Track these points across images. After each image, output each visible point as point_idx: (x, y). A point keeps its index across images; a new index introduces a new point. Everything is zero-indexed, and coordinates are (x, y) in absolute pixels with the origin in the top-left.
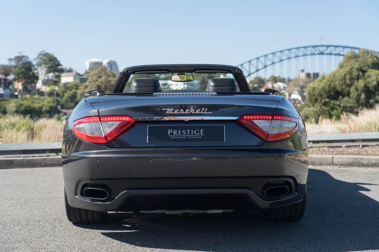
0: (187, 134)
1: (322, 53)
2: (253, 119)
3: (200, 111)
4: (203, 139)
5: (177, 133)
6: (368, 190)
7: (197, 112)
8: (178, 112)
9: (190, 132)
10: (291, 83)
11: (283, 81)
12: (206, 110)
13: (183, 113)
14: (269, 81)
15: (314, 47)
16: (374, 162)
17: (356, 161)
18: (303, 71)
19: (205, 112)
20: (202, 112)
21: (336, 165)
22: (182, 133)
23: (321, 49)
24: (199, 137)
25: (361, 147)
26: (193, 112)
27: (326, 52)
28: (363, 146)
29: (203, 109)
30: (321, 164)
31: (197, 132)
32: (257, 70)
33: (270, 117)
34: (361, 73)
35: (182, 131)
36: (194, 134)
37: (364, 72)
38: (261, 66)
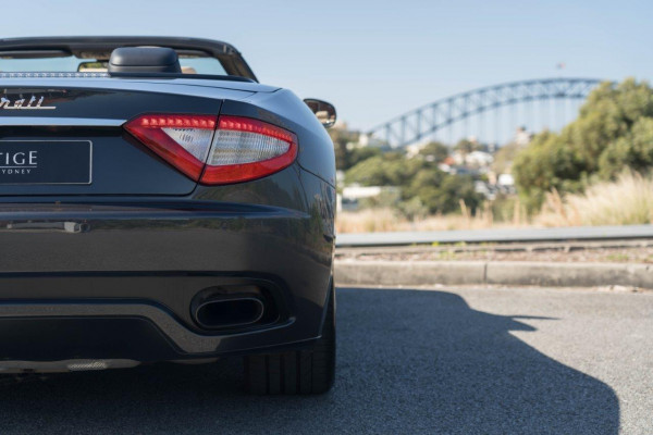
1: (561, 95)
2: (167, 126)
3: (25, 104)
4: (35, 176)
6: (531, 329)
7: (18, 106)
10: (501, 154)
11: (484, 149)
12: (41, 101)
14: (455, 149)
15: (546, 82)
16: (573, 275)
17: (534, 273)
18: (523, 129)
19: (38, 107)
20: (29, 107)
21: (491, 282)
23: (561, 87)
24: (26, 172)
25: (567, 250)
26: (6, 107)
27: (570, 92)
28: (572, 249)
29: (33, 99)
30: (460, 282)
31: (19, 159)
32: (434, 129)
33: (212, 123)
34: (624, 126)
37: (630, 123)
38: (440, 120)
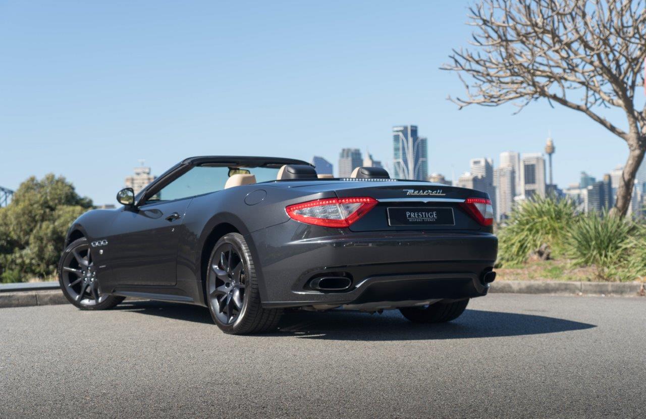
0: (423, 217)
5: (414, 215)
7: (434, 194)
8: (418, 193)
9: (425, 215)
12: (441, 192)
13: (422, 194)
20: (437, 194)
22: (418, 216)
24: (434, 220)
26: (430, 194)
29: (439, 191)
31: (431, 215)
34: (48, 212)
35: (418, 214)
36: (429, 217)
37: (52, 209)
